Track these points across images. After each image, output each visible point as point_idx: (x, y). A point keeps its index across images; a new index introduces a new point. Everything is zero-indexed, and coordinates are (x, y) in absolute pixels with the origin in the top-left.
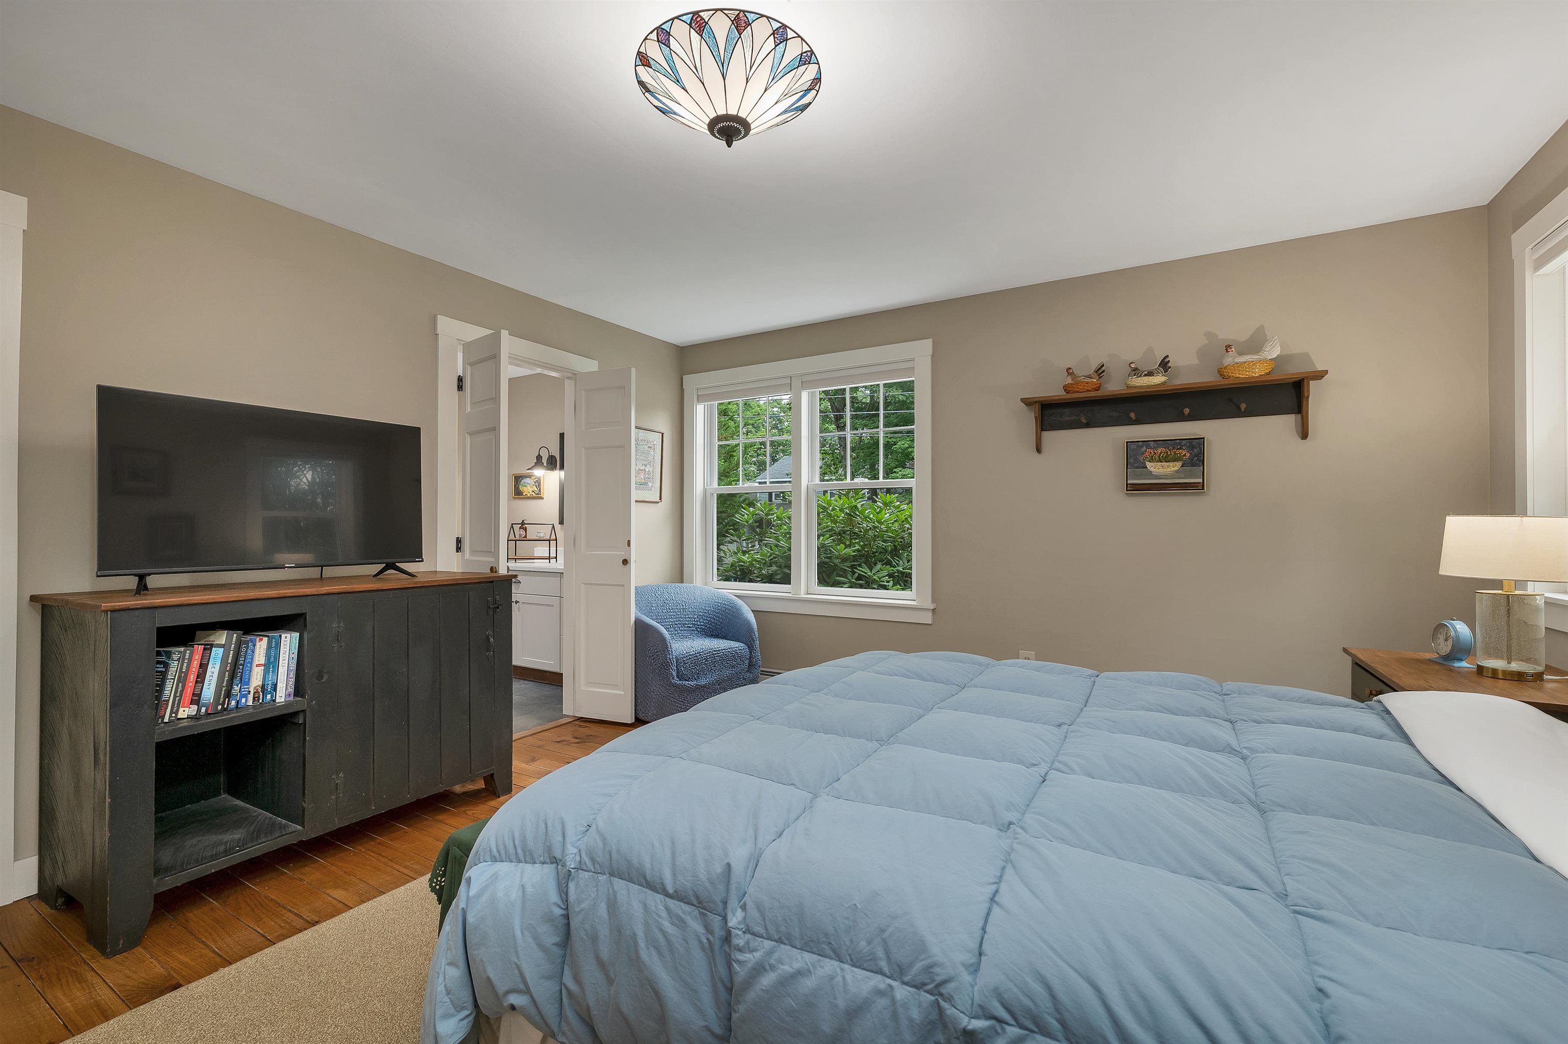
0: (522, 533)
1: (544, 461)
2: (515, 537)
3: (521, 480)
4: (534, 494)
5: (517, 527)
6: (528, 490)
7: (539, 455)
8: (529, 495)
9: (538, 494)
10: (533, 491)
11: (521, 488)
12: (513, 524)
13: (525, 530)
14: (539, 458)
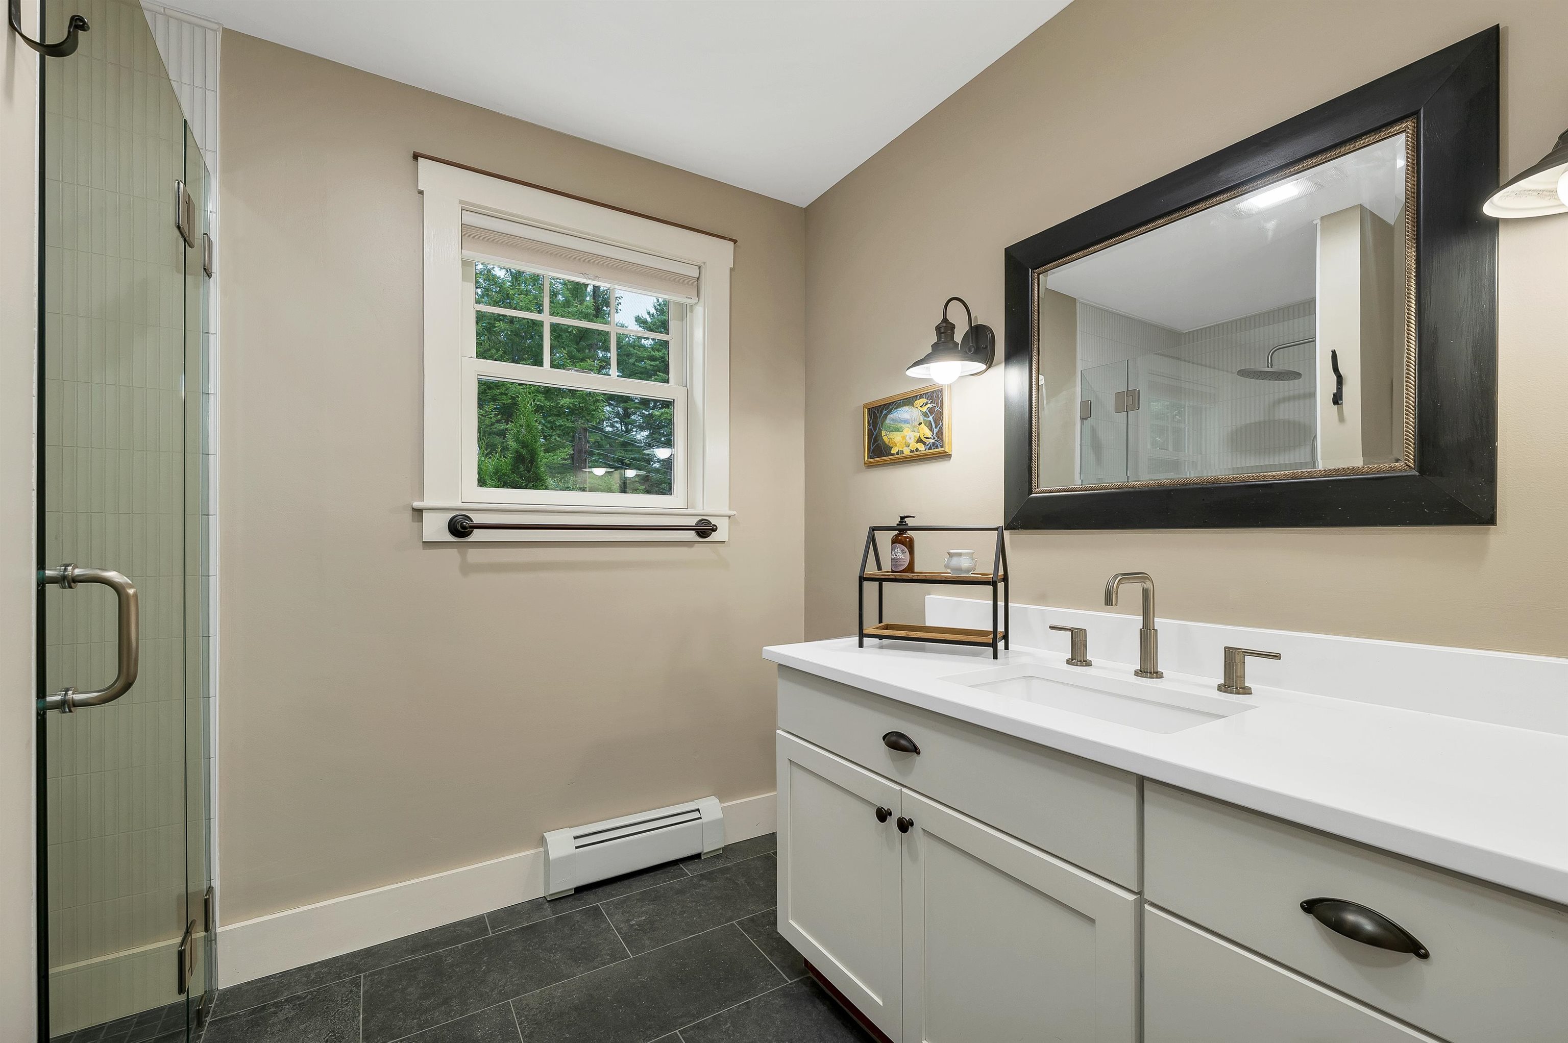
0: (900, 555)
1: (958, 337)
2: (879, 568)
3: (886, 415)
4: (921, 447)
5: (884, 539)
6: (904, 438)
7: (945, 320)
8: (907, 452)
9: (934, 445)
10: (919, 441)
11: (886, 437)
12: (874, 529)
13: (910, 545)
14: (945, 329)
